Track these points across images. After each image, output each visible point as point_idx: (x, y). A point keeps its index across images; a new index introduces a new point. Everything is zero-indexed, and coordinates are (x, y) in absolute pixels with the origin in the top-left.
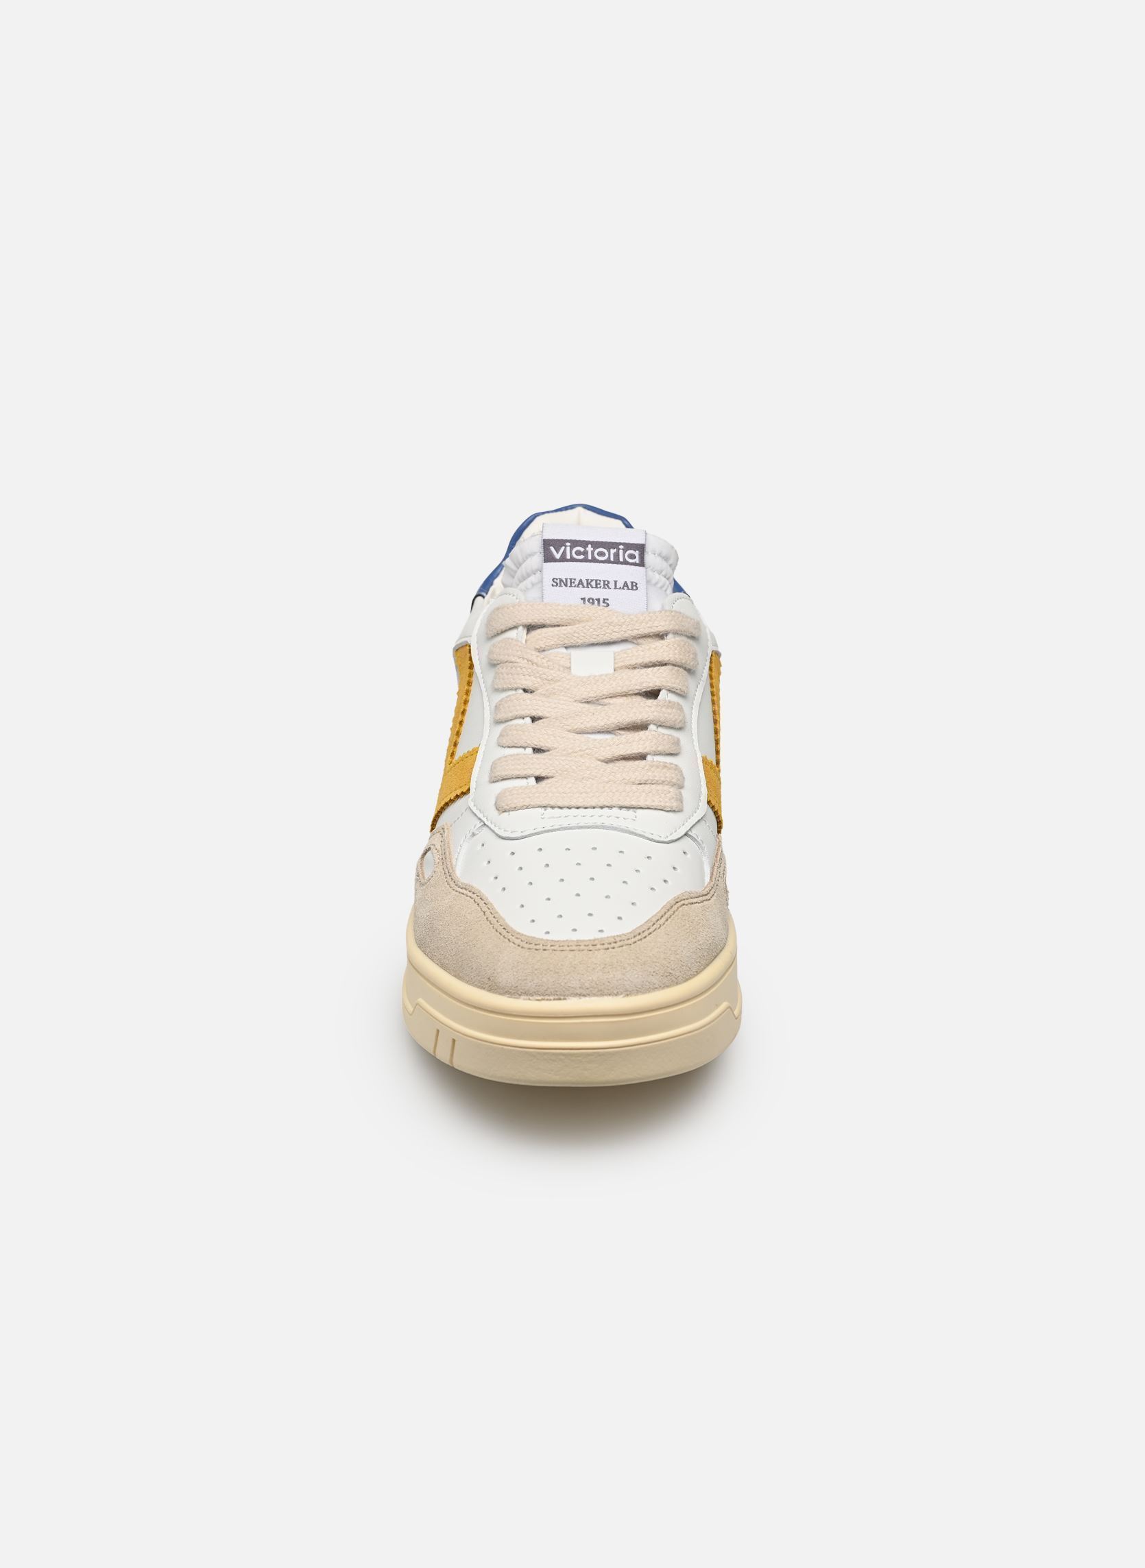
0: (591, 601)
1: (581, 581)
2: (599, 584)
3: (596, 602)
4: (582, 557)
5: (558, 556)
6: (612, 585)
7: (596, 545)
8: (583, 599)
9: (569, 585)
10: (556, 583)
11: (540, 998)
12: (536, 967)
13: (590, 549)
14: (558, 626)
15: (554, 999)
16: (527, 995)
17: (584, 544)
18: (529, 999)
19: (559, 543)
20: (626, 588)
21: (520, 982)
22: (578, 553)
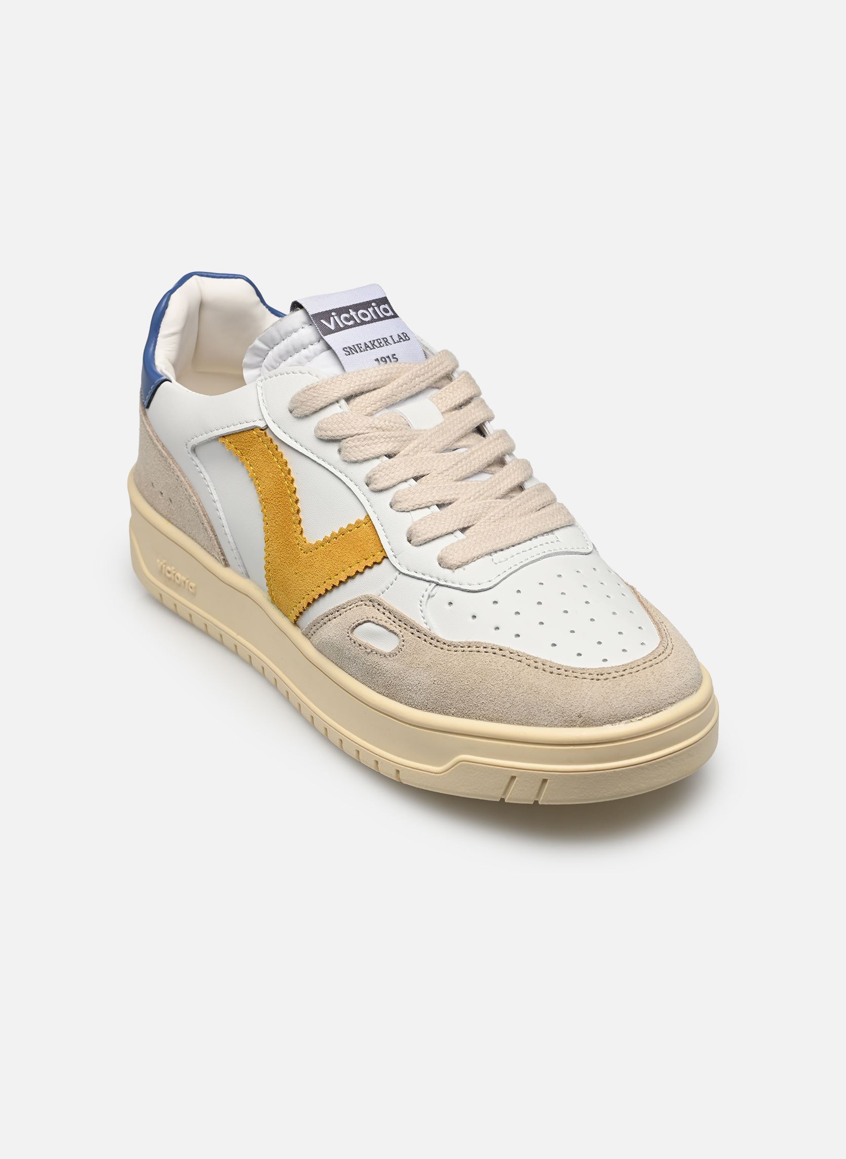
0: (383, 360)
1: (365, 344)
2: (381, 343)
3: (387, 359)
4: (351, 323)
5: (332, 327)
6: (390, 340)
7: (356, 307)
8: (377, 360)
9: (358, 350)
10: (347, 351)
11: (640, 718)
12: (628, 692)
13: (352, 313)
14: (375, 389)
15: (653, 714)
16: (628, 719)
17: (345, 310)
18: (632, 721)
19: (326, 315)
20: (401, 340)
21: (618, 709)
22: (347, 319)
